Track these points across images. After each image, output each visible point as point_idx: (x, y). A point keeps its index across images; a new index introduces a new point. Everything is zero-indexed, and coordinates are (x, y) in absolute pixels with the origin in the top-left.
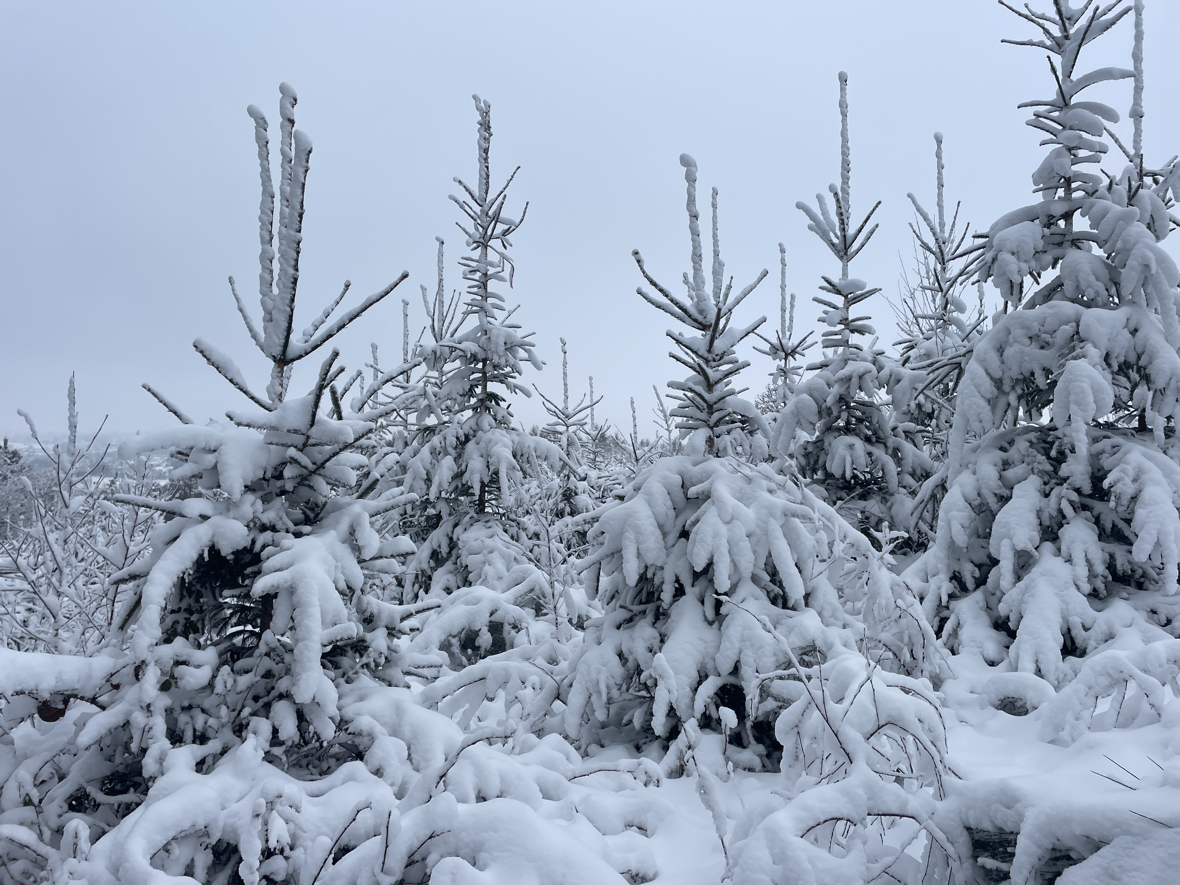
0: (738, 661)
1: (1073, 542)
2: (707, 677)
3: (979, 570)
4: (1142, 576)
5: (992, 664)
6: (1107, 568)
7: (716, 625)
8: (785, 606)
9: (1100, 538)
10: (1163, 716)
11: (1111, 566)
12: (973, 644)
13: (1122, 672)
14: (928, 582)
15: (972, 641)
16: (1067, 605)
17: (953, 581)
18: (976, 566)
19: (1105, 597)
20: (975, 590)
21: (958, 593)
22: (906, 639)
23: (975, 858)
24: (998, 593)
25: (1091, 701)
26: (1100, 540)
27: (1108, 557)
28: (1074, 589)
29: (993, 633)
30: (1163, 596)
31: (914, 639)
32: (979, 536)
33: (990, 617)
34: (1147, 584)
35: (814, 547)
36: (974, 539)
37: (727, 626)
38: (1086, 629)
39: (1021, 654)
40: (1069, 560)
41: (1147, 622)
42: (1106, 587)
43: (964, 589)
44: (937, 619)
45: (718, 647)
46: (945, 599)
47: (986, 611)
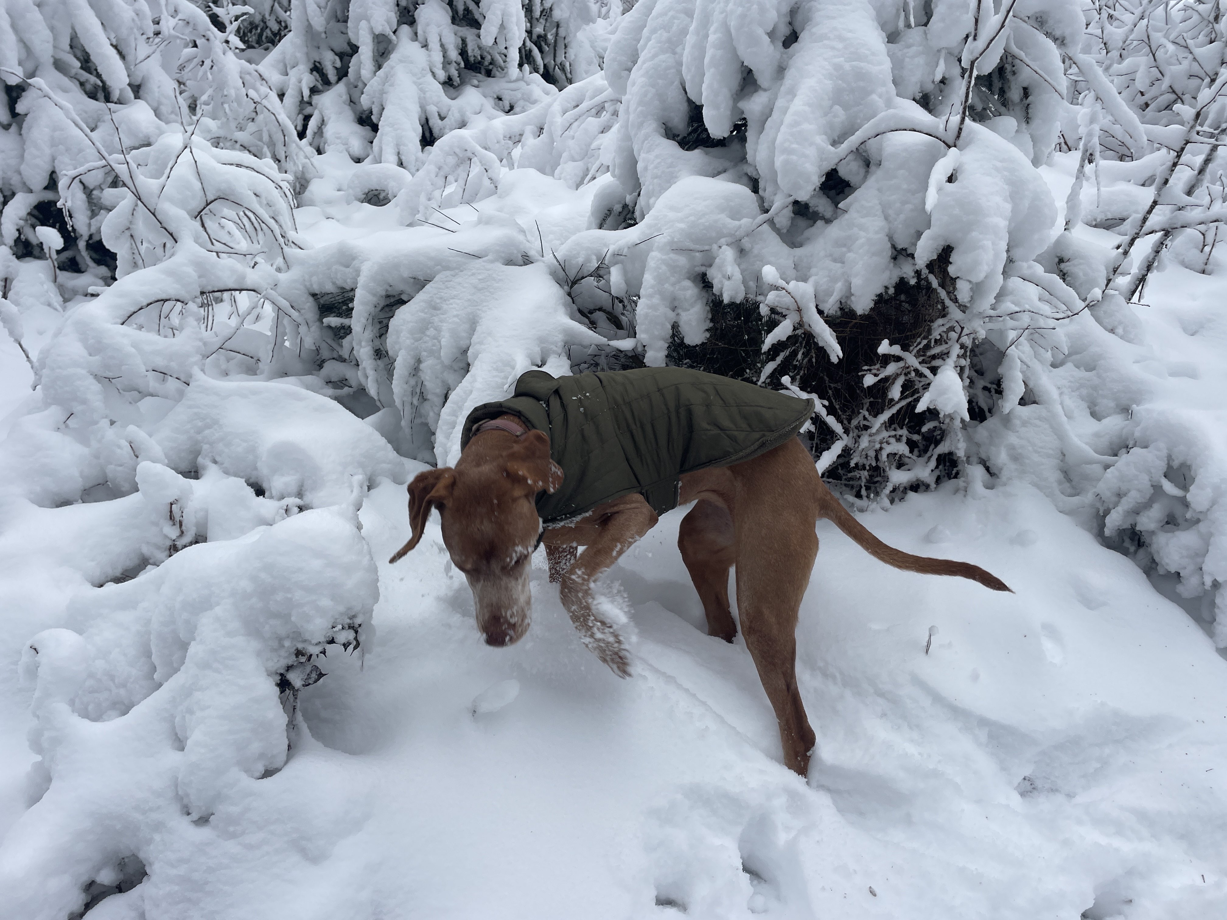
0: (53, 172)
1: (428, 25)
2: (13, 194)
3: (341, 60)
4: (491, 64)
5: (358, 161)
6: (460, 54)
7: (14, 128)
8: (108, 99)
9: (454, 20)
10: (499, 187)
11: (463, 53)
12: (339, 141)
13: (466, 150)
14: (287, 75)
15: (338, 138)
16: (424, 94)
17: (314, 73)
18: (336, 54)
19: (459, 85)
20: (337, 82)
21: (320, 87)
22: (266, 138)
23: (321, 320)
24: (360, 85)
25: (440, 181)
26: (453, 23)
27: (460, 42)
28: (429, 76)
29: (358, 128)
30: (507, 82)
31: (275, 137)
32: (339, 21)
33: (354, 111)
34: (495, 71)
35: (133, 20)
36: (333, 23)
37: (30, 128)
38: (442, 118)
39: (384, 147)
40: (425, 46)
41: (494, 108)
42: (459, 74)
43: (327, 83)
44: (301, 117)
45: (22, 157)
46: (306, 93)
47: (350, 105)
